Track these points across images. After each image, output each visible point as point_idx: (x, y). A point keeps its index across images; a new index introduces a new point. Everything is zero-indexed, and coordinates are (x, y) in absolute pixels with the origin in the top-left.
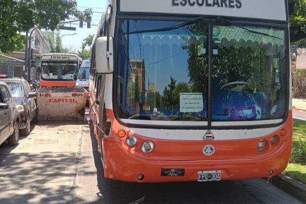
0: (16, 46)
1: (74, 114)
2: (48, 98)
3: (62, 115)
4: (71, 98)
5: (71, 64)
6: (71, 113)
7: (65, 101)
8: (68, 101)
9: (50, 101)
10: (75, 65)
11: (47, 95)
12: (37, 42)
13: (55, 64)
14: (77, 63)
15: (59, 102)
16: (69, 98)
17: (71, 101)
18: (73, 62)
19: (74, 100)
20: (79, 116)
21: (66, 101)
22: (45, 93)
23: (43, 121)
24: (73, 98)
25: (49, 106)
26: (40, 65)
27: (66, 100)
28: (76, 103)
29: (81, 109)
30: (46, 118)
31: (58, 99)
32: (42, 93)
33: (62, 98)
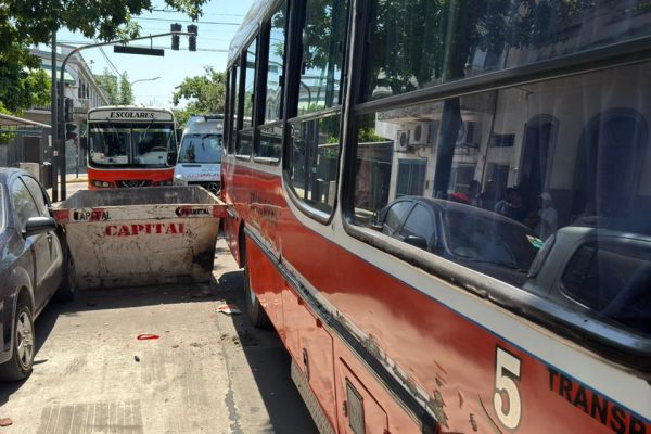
0: (35, 95)
1: (182, 267)
2: (101, 225)
3: (146, 270)
4: (172, 221)
5: (157, 130)
6: (174, 263)
7: (154, 229)
8: (163, 229)
9: (108, 231)
10: (168, 131)
11: (97, 216)
12: (83, 92)
13: (120, 131)
14: (172, 127)
15: (135, 233)
16: (167, 222)
17: (174, 231)
18: (161, 125)
19: (181, 226)
20: (197, 270)
21: (159, 231)
22: (89, 210)
23: (90, 289)
24: (180, 220)
25: (104, 247)
26: (85, 134)
27: (159, 227)
28: (190, 234)
29: (203, 250)
30: (97, 282)
31: (134, 227)
32: (80, 211)
33: (143, 223)
